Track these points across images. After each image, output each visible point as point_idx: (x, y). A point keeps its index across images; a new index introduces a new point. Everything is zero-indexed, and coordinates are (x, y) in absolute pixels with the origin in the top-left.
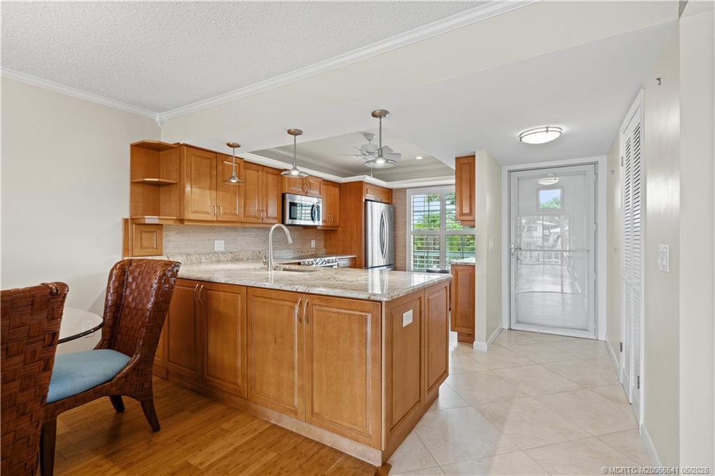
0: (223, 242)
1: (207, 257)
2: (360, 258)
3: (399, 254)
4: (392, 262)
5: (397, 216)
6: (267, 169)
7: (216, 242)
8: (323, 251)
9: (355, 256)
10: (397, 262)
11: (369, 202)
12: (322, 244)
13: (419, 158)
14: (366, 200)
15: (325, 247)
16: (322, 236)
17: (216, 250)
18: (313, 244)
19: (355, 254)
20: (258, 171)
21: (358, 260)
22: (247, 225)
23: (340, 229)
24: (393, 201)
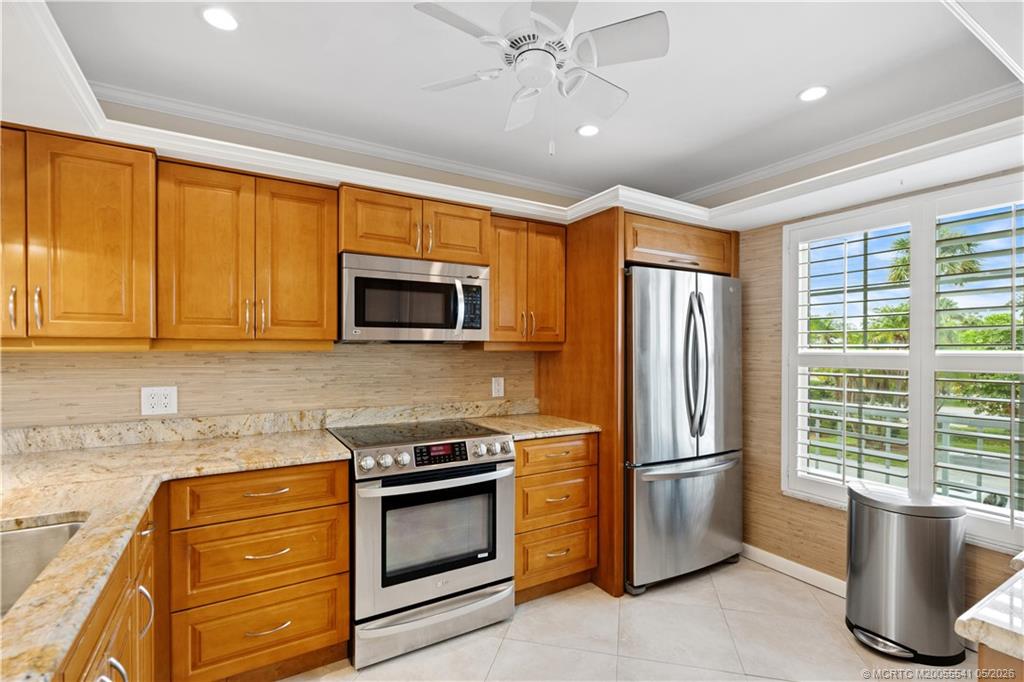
0: (173, 391)
1: (104, 432)
2: (609, 433)
3: (759, 422)
4: (736, 444)
5: (753, 309)
6: (275, 185)
7: (145, 392)
8: (532, 404)
9: (595, 428)
10: (754, 443)
11: (636, 270)
12: (530, 386)
13: (814, 94)
14: (629, 264)
15: (538, 395)
16: (530, 365)
17: (146, 411)
18: (498, 387)
19: (596, 423)
20: (238, 191)
21: (603, 438)
22: (197, 347)
23: (566, 348)
24: (743, 266)
